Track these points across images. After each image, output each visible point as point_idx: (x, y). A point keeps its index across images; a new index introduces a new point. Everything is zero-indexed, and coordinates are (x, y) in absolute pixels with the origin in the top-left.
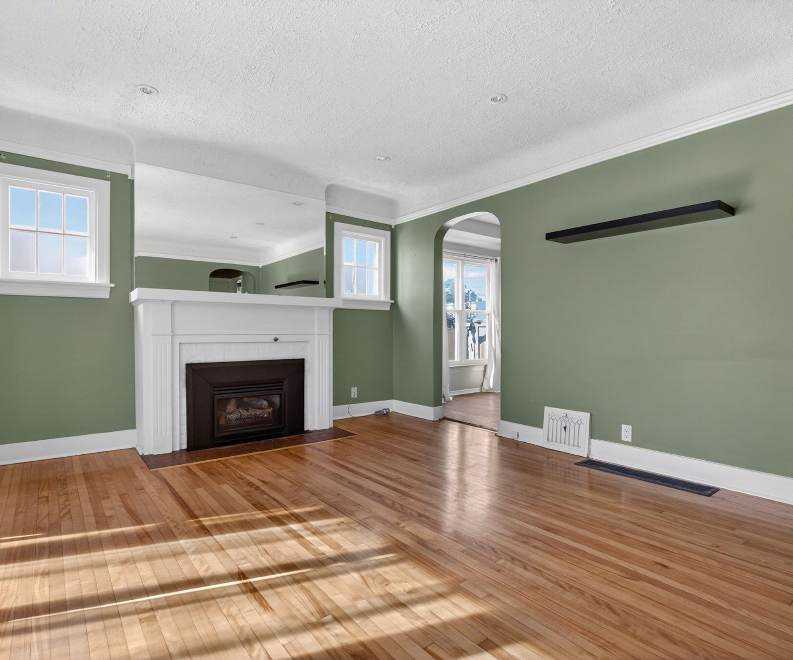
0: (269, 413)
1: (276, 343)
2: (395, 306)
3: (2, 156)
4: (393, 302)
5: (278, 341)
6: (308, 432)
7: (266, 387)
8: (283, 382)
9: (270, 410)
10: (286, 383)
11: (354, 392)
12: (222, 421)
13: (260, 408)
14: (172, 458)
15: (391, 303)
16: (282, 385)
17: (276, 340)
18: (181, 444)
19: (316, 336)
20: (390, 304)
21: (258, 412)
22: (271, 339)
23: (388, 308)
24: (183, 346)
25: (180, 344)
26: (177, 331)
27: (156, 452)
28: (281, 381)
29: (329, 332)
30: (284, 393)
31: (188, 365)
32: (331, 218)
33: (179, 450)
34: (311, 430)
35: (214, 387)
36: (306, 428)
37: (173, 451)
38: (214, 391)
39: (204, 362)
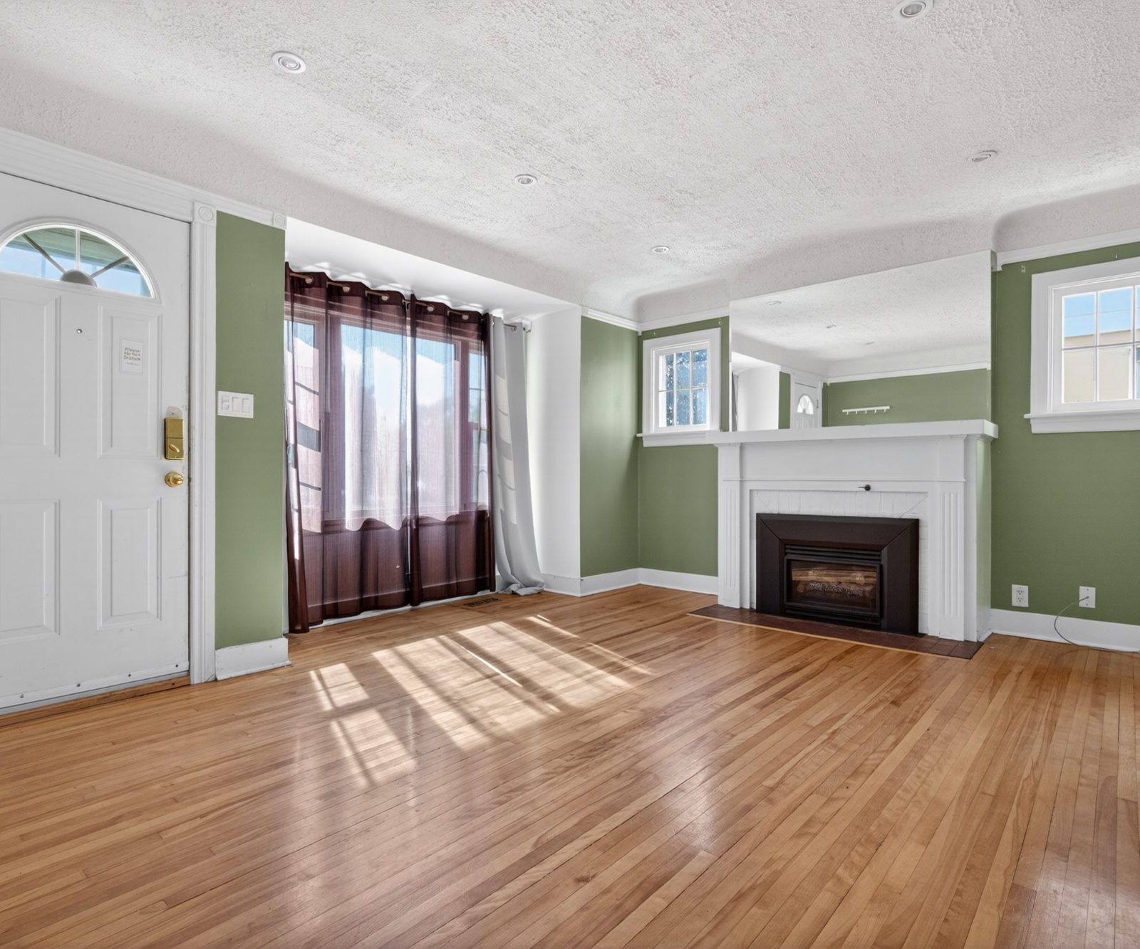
0: (865, 592)
1: (867, 494)
3: (654, 333)
5: (871, 490)
6: (923, 635)
8: (880, 551)
10: (885, 551)
12: (801, 589)
14: (733, 613)
16: (880, 555)
17: (868, 488)
18: (751, 603)
19: (938, 483)
22: (859, 486)
24: (755, 494)
25: (751, 491)
26: (748, 476)
27: (726, 604)
28: (878, 549)
29: (965, 478)
30: (881, 567)
31: (758, 515)
32: (1024, 271)
33: (749, 608)
34: (929, 634)
35: (786, 545)
36: (923, 628)
37: (741, 608)
38: (786, 549)
39: (776, 513)
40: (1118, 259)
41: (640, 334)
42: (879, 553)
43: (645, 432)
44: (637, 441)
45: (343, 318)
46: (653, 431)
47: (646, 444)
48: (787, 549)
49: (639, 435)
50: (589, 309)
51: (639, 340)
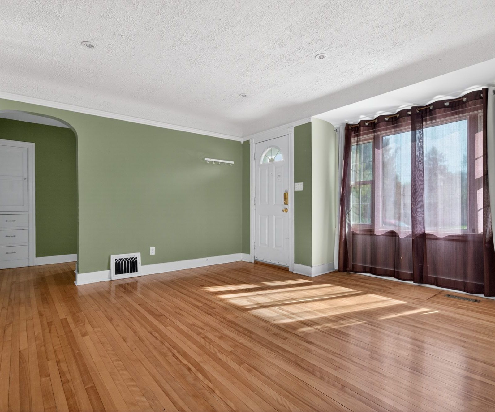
45: (380, 134)
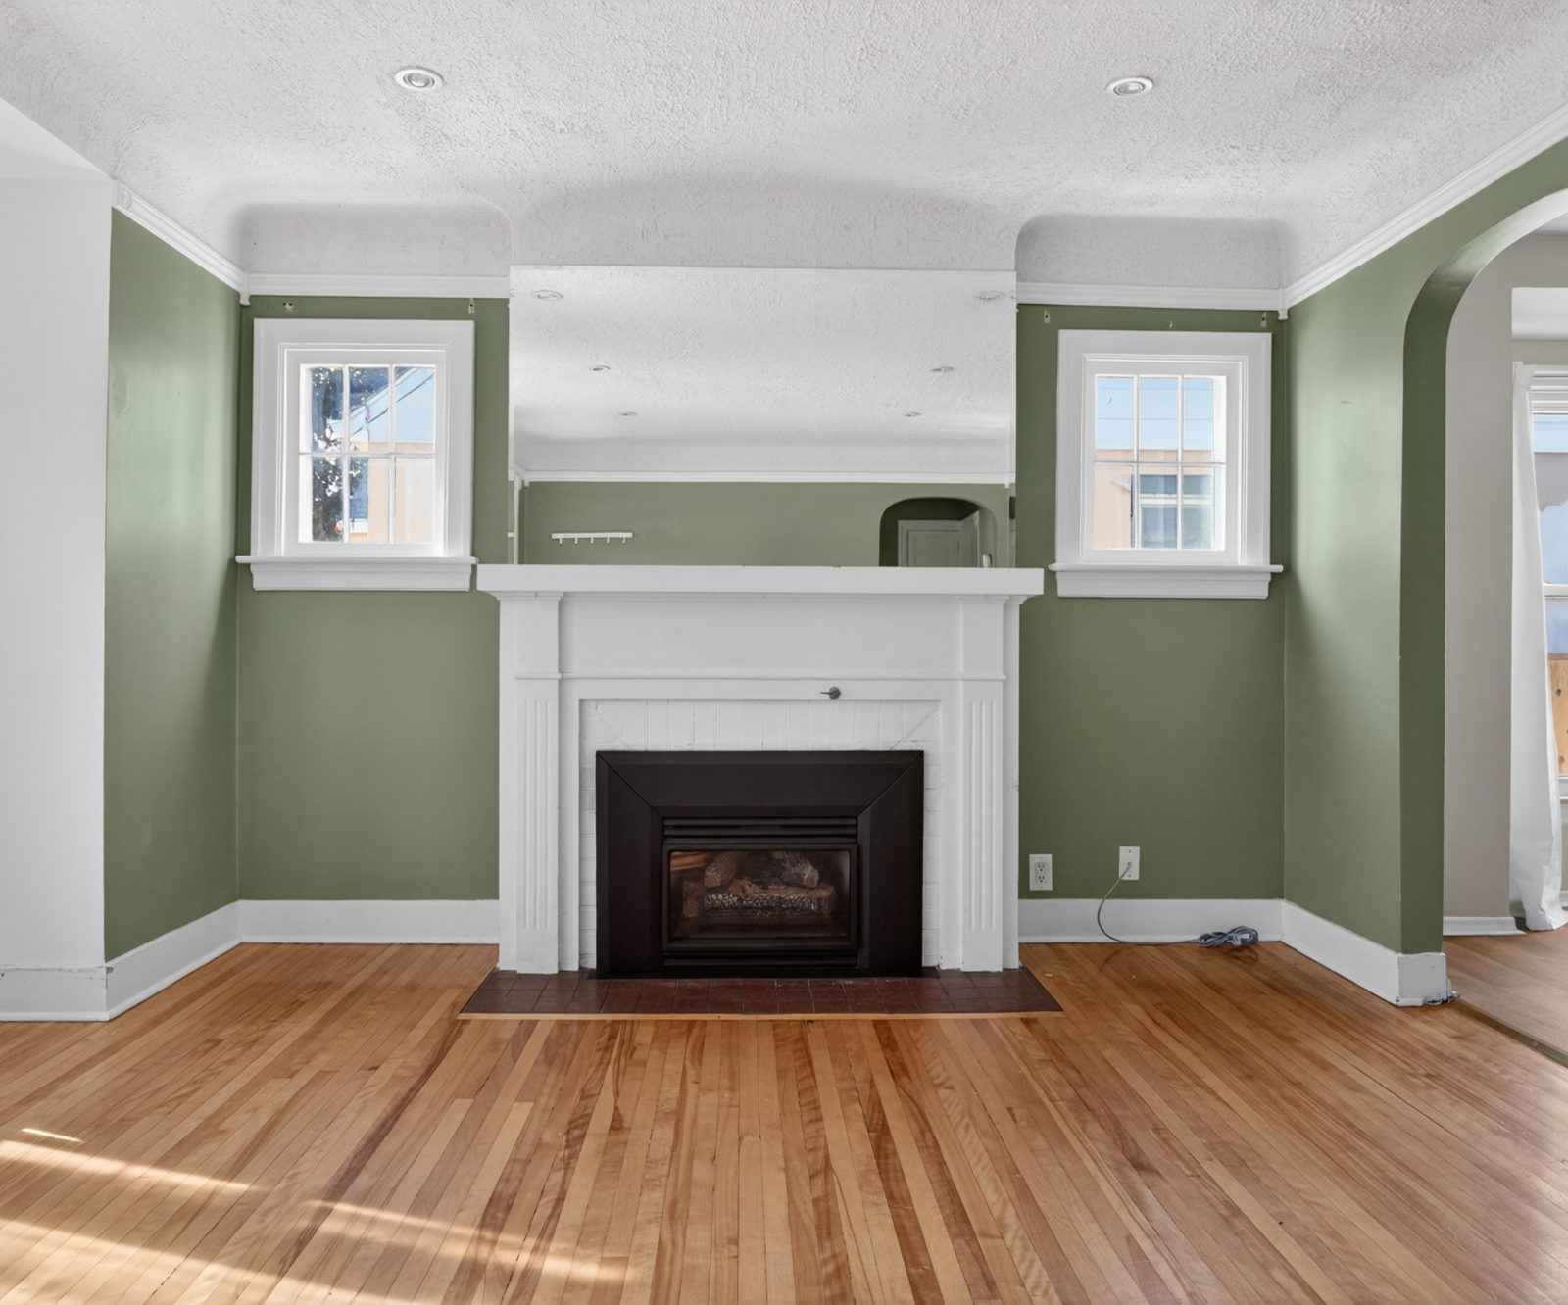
0: (819, 900)
1: (834, 706)
2: (1284, 581)
3: (287, 306)
4: (1279, 568)
5: (841, 697)
6: (933, 971)
7: (818, 826)
8: (856, 818)
9: (825, 893)
10: (864, 820)
11: (1129, 861)
12: (690, 910)
13: (798, 884)
14: (556, 990)
15: (1273, 575)
16: (856, 826)
17: (835, 694)
18: (582, 956)
19: (961, 682)
20: (1269, 578)
21: (792, 895)
22: (816, 690)
23: (1262, 592)
24: (590, 707)
25: (581, 701)
26: (576, 668)
27: (523, 968)
28: (853, 814)
29: (1005, 673)
30: (859, 849)
31: (600, 755)
32: (1047, 321)
33: (576, 968)
34: (943, 967)
35: (664, 819)
36: (929, 960)
37: (560, 971)
38: (664, 826)
39: (643, 750)
40: (1173, 329)
41: (245, 301)
42: (853, 822)
43: (258, 553)
44: (237, 575)
46: (282, 550)
47: (260, 582)
48: (669, 827)
49: (240, 559)
50: (136, 198)
51: (246, 314)
